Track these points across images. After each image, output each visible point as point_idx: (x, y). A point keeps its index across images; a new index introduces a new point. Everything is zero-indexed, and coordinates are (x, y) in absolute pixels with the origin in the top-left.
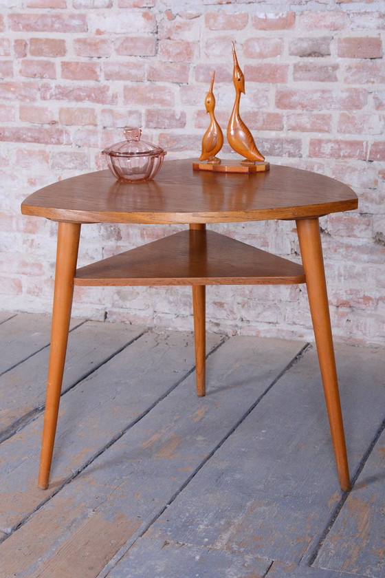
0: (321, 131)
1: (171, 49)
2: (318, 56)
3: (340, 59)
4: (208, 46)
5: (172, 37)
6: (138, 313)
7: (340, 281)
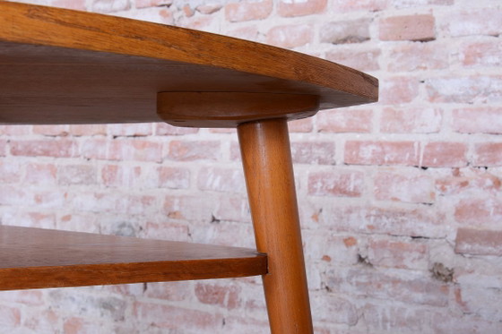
0: (359, 130)
2: (355, 42)
3: (382, 43)
7: (385, 328)
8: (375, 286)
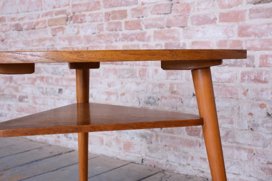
1: (179, 8)
2: (266, 3)
4: (199, 4)
5: (180, 2)
6: (159, 161)
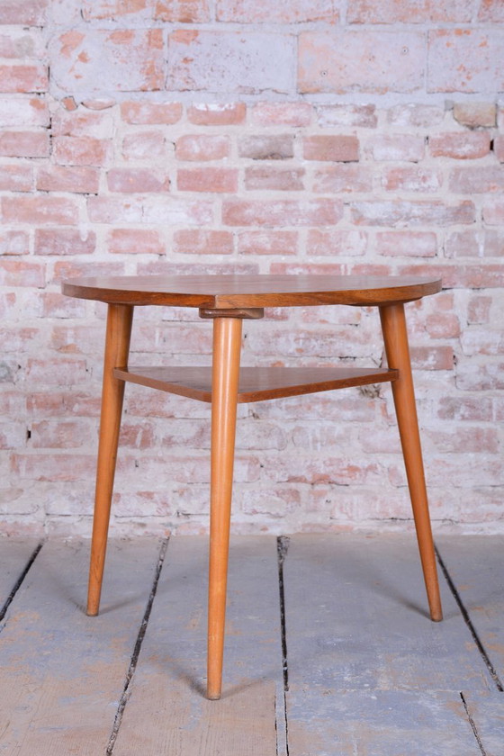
0: (285, 253)
1: (72, 149)
2: (277, 159)
3: (306, 162)
4: (125, 144)
5: (72, 133)
6: (20, 519)
7: (315, 448)
8: (305, 409)
